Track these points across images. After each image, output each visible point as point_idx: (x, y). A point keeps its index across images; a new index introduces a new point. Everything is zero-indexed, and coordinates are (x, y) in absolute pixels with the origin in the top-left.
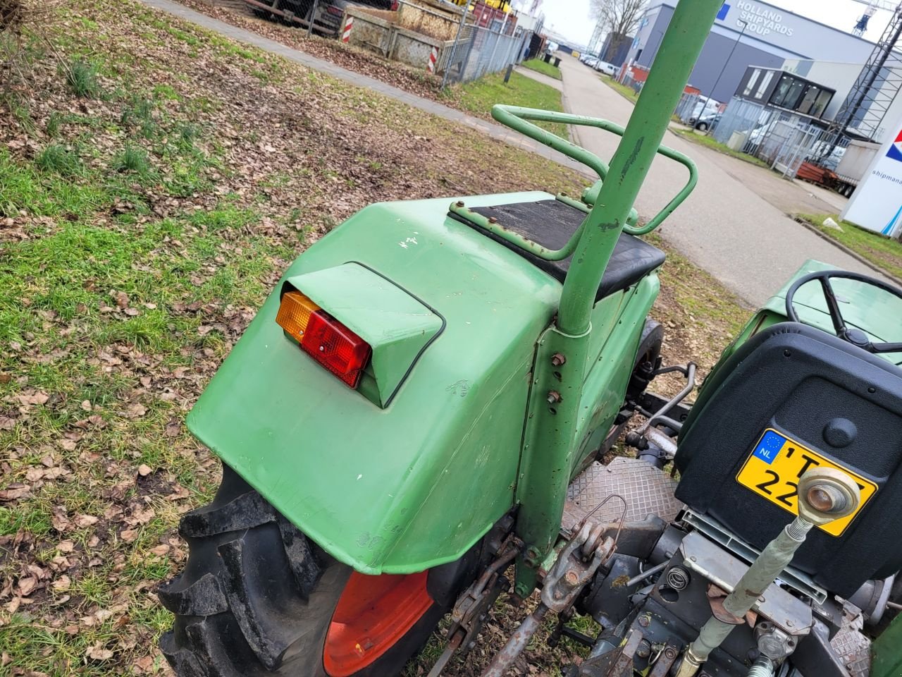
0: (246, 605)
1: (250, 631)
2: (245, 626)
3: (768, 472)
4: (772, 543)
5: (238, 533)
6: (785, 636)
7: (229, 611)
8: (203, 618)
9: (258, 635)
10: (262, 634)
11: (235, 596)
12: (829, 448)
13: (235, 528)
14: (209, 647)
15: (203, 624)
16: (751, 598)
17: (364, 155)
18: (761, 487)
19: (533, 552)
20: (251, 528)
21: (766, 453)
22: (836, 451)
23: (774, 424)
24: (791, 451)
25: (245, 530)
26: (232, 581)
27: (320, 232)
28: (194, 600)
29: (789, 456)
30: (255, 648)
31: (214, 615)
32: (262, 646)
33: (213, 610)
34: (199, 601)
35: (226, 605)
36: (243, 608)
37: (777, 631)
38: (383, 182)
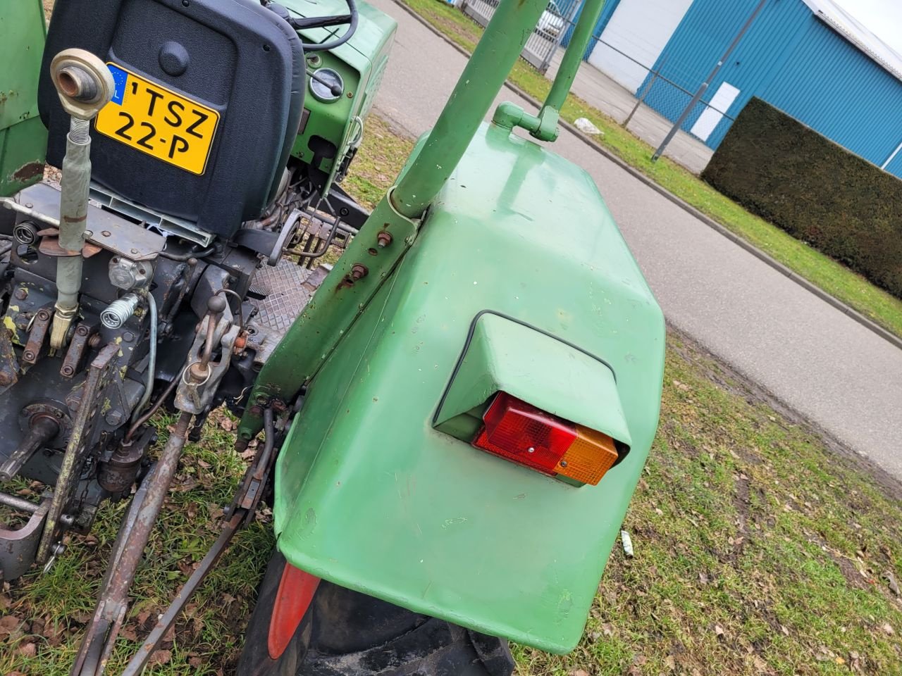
3: (122, 114)
4: (65, 160)
6: (130, 264)
12: (170, 79)
18: (120, 132)
22: (178, 80)
23: (113, 57)
24: (135, 85)
29: (134, 92)
37: (122, 260)
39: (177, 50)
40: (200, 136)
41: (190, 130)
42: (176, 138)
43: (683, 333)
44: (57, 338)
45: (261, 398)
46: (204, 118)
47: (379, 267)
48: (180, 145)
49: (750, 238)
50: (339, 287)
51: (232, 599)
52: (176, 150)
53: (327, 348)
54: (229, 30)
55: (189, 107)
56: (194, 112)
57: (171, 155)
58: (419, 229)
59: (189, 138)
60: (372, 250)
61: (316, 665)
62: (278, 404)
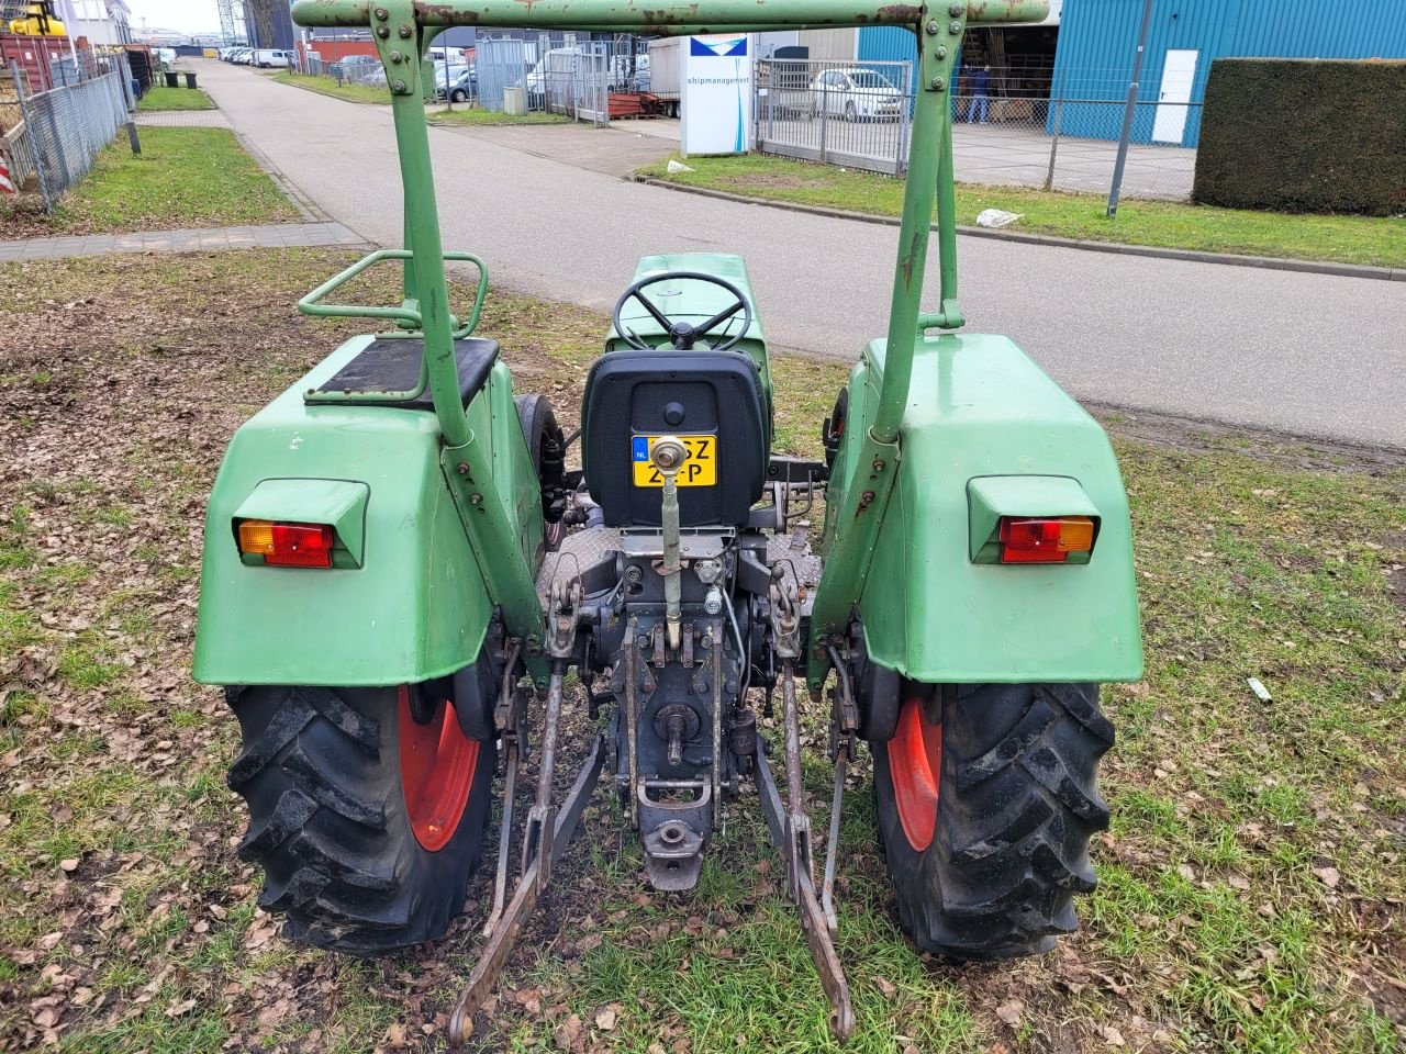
0: (333, 789)
1: (348, 808)
2: (342, 808)
3: (650, 467)
4: (663, 507)
5: (291, 743)
6: (711, 562)
7: (322, 807)
8: (300, 830)
9: (356, 805)
10: (359, 802)
11: (319, 789)
12: (675, 428)
13: (286, 741)
14: (319, 847)
15: (303, 834)
16: (674, 549)
17: (11, 371)
18: (652, 480)
19: (532, 640)
20: (300, 733)
21: (641, 455)
22: (679, 427)
23: (635, 432)
25: (295, 738)
26: (310, 781)
27: (40, 508)
28: (284, 823)
30: (359, 818)
31: (309, 820)
32: (364, 811)
33: (306, 816)
34: (289, 819)
35: (314, 803)
36: (331, 793)
37: (705, 562)
38: (71, 396)
39: (675, 407)
40: (707, 457)
41: (699, 457)
42: (691, 466)
43: (1245, 427)
44: (674, 641)
45: (821, 640)
46: (706, 443)
47: (882, 486)
48: (695, 470)
49: (1304, 253)
50: (857, 515)
51: (861, 857)
52: (693, 475)
53: (863, 569)
54: (706, 378)
55: (694, 441)
56: (699, 442)
57: (691, 480)
58: (900, 448)
59: (700, 462)
60: (873, 477)
61: (967, 771)
62: (837, 639)
